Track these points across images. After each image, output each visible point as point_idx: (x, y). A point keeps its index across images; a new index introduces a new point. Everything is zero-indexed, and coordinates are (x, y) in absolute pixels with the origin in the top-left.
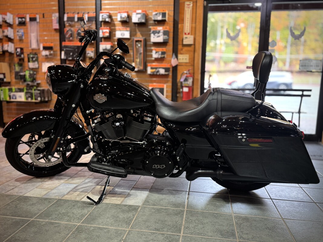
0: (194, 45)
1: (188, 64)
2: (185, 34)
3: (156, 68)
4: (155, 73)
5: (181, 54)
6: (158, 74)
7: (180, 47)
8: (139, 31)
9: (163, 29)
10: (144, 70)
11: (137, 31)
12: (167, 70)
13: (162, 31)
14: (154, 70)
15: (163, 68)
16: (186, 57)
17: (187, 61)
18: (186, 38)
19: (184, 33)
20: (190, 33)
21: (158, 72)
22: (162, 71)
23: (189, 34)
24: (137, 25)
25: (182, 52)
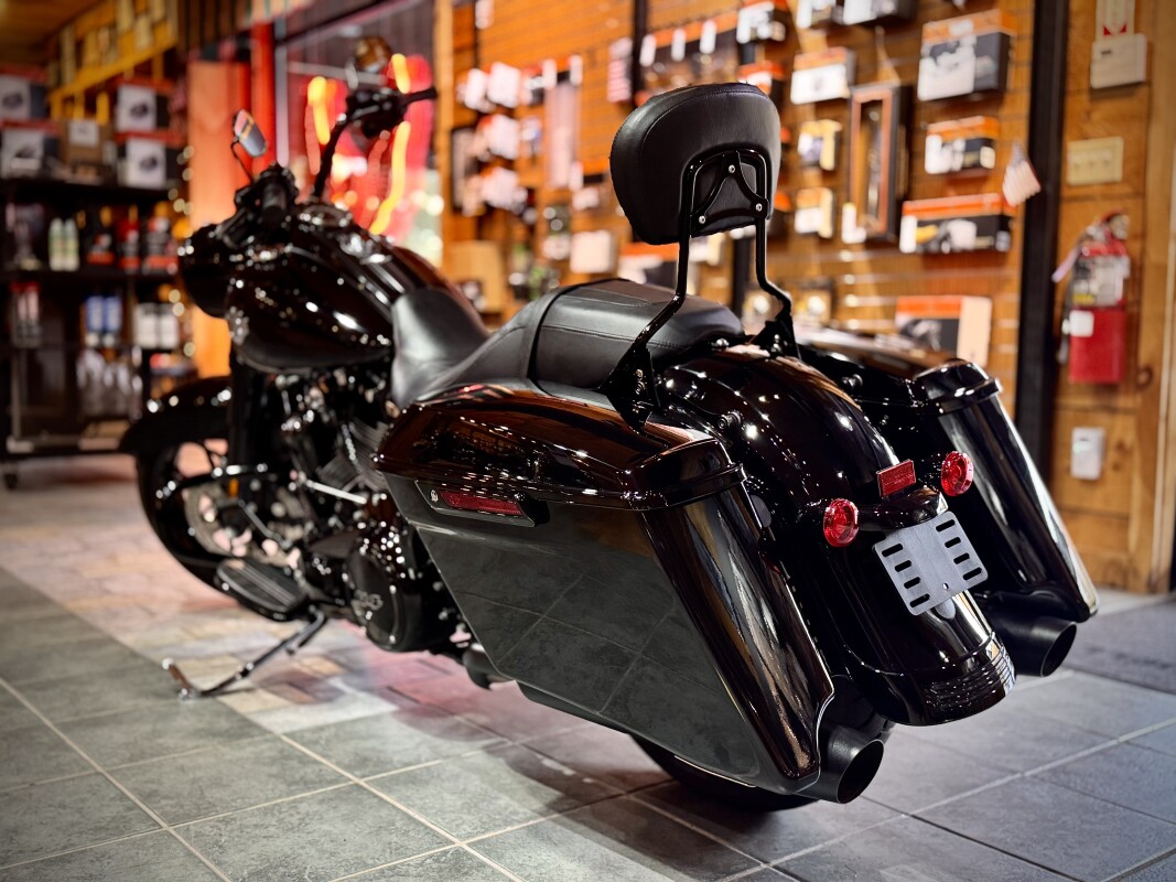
0: (1148, 83)
1: (1118, 190)
2: (1107, 32)
3: (938, 223)
4: (934, 247)
5: (1084, 137)
6: (946, 248)
7: (1076, 104)
8: (890, 55)
9: (976, 26)
10: (891, 237)
11: (882, 55)
12: (986, 226)
13: (969, 41)
14: (930, 232)
15: (968, 219)
16: (1107, 155)
17: (1116, 173)
18: (1107, 53)
19: (1100, 31)
20: (1130, 28)
21: (946, 237)
22: (963, 235)
23: (1124, 30)
24: (880, 31)
25: (1088, 128)
